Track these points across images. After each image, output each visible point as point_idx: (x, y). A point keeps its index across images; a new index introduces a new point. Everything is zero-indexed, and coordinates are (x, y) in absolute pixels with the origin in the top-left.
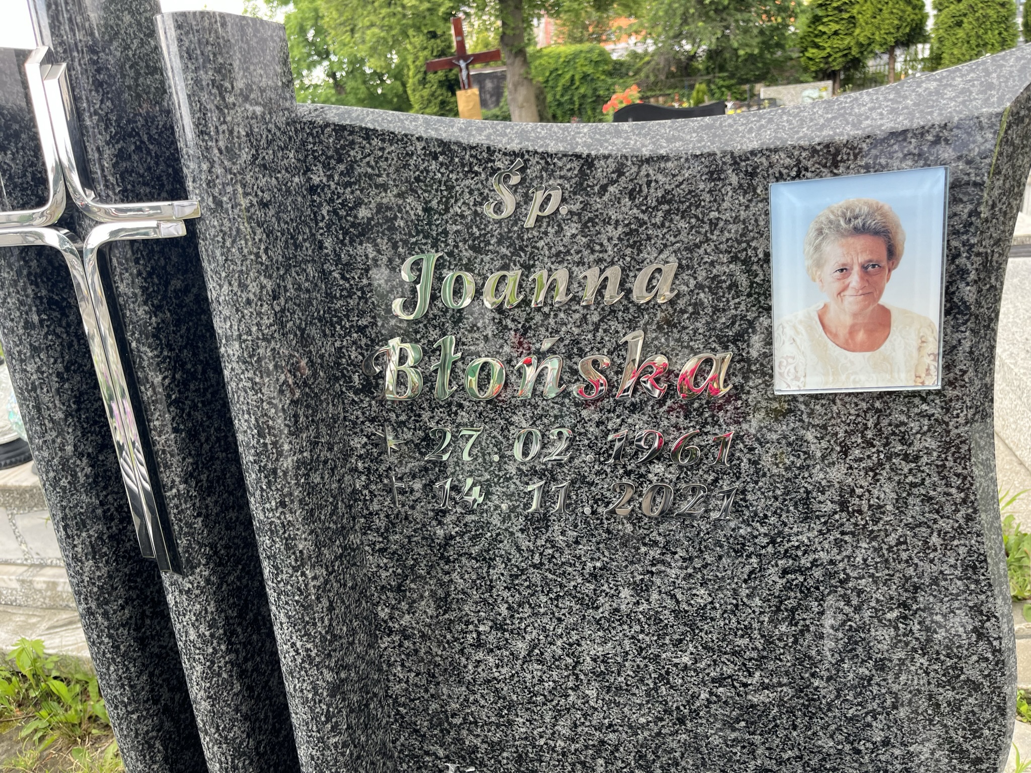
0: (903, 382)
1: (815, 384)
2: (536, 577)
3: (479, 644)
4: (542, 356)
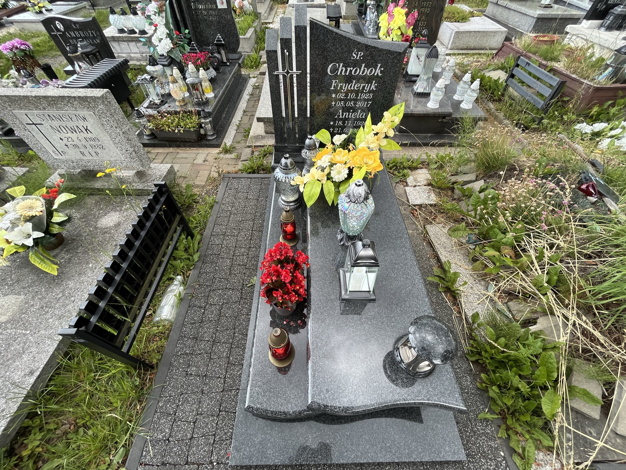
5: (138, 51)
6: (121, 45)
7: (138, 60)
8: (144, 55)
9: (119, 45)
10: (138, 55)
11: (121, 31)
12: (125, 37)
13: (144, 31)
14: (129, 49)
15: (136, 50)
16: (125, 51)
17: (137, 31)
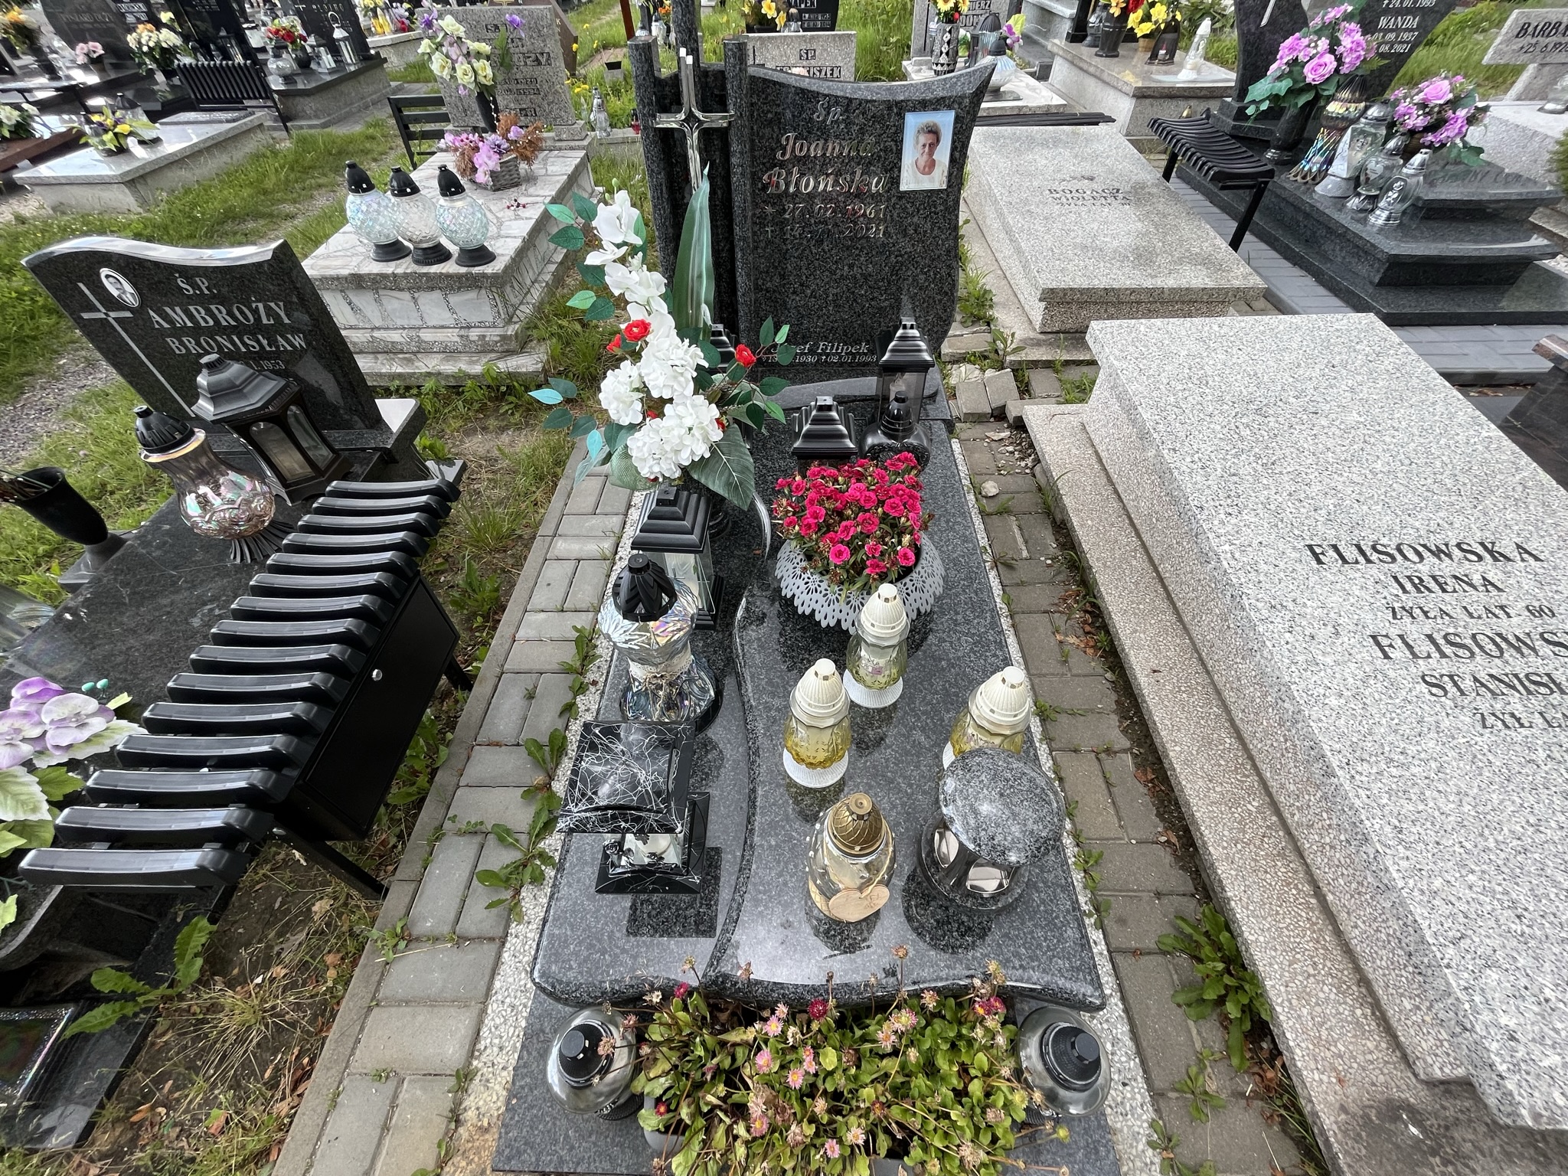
0: (936, 186)
1: (912, 187)
2: (816, 263)
3: (794, 293)
4: (828, 175)
5: (451, 322)
6: (385, 300)
7: (449, 352)
8: (474, 334)
9: (378, 301)
10: (452, 336)
11: (391, 250)
12: (406, 276)
13: (483, 248)
14: (416, 314)
15: (447, 318)
16: (399, 323)
17: (454, 249)
